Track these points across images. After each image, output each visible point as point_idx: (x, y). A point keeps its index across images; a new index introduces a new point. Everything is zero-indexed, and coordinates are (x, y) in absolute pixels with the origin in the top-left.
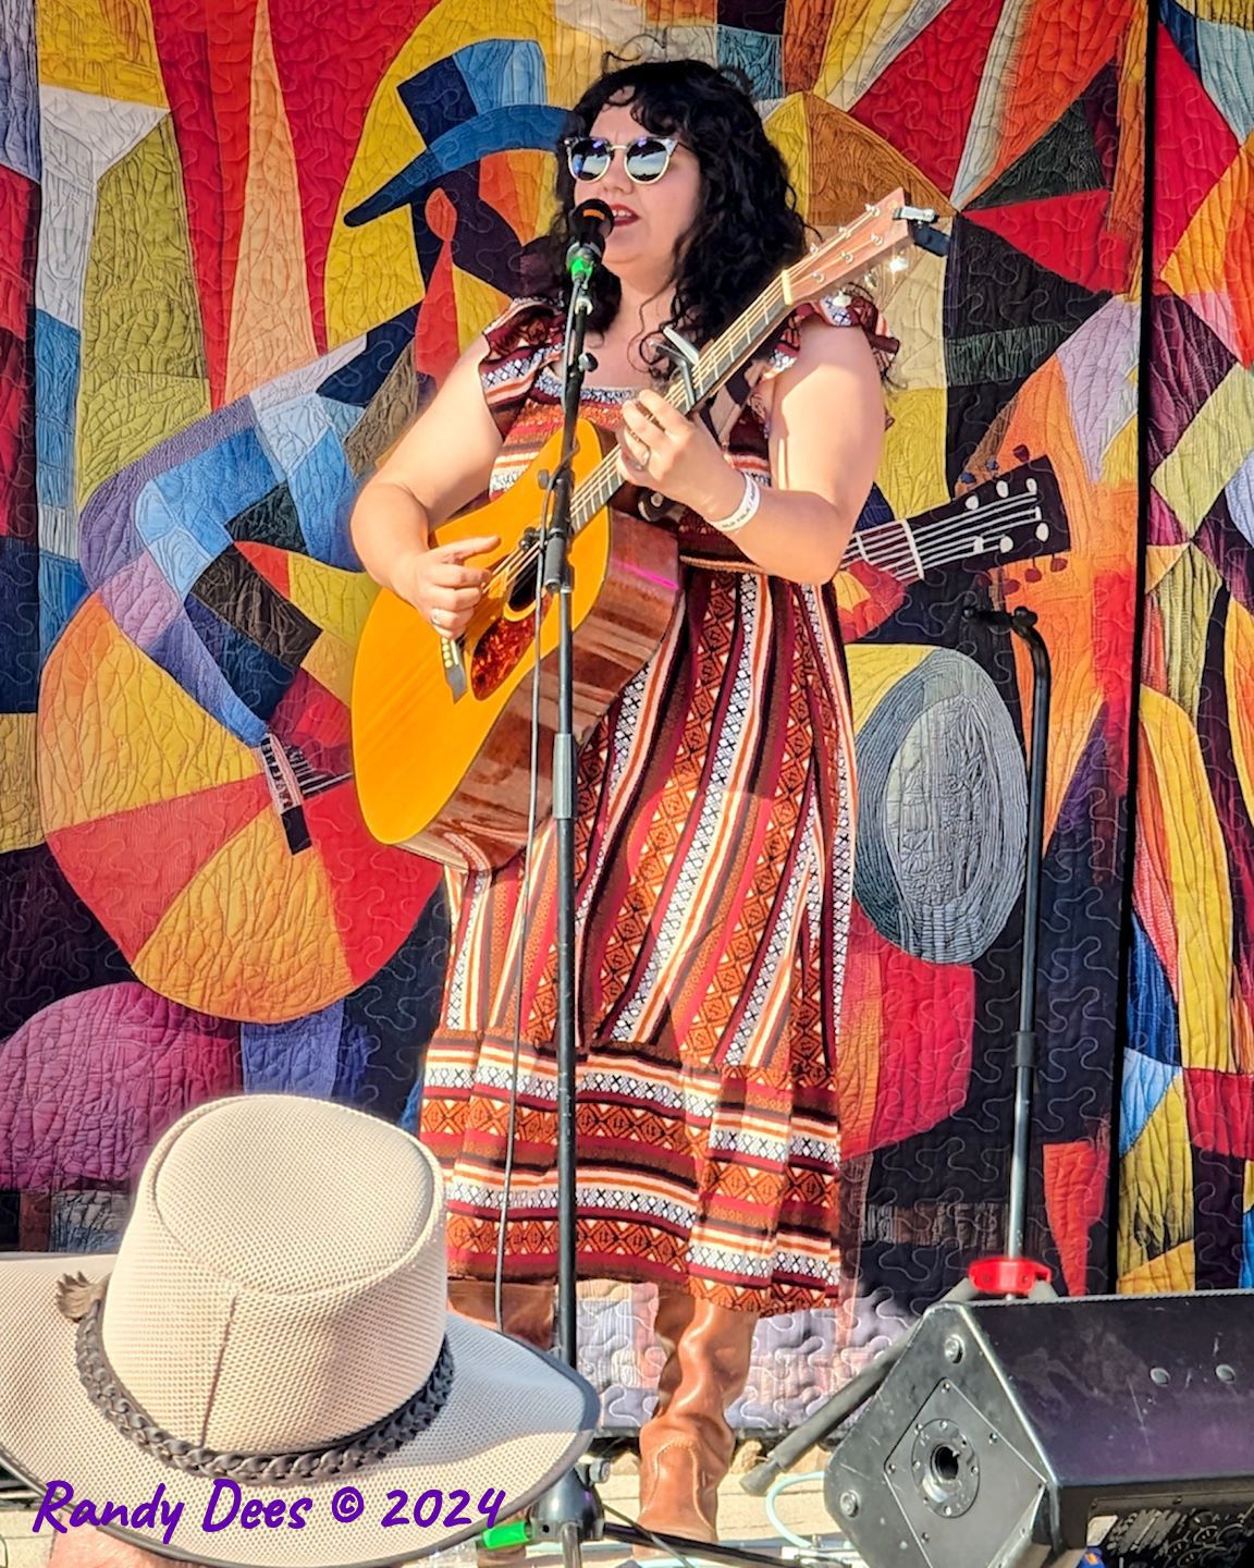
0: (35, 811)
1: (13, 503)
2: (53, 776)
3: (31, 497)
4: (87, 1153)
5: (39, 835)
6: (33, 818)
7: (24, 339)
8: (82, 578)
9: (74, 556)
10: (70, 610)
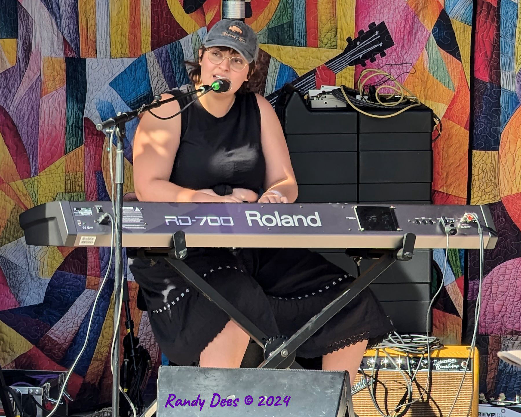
0: (498, 188)
1: (491, 70)
2: (505, 175)
3: (498, 67)
4: (515, 321)
5: (499, 198)
6: (497, 191)
7: (496, 6)
8: (517, 99)
9: (514, 90)
10: (512, 111)
